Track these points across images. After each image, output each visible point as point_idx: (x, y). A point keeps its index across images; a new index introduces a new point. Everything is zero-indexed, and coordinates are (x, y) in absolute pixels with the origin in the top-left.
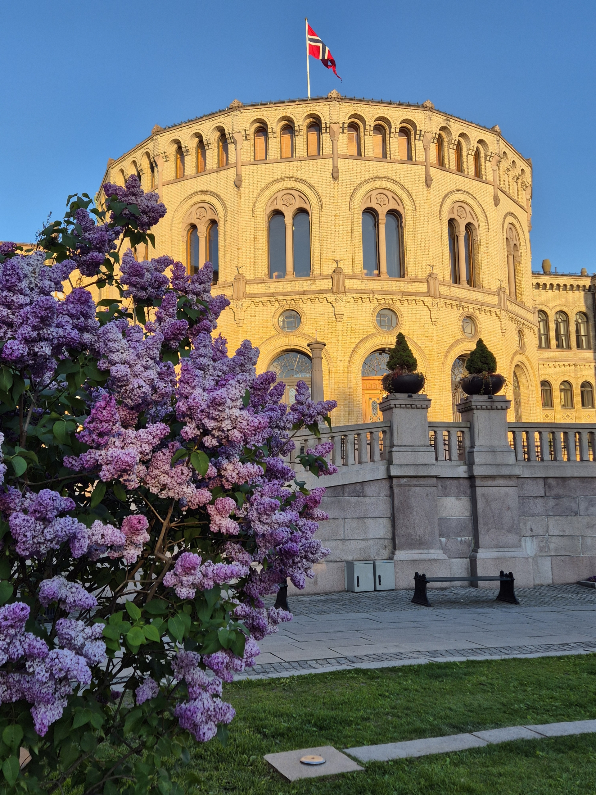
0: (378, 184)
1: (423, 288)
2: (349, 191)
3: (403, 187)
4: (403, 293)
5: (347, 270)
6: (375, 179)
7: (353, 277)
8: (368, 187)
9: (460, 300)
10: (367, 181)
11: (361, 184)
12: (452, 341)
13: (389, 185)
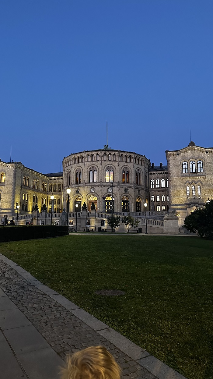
0: (92, 166)
1: (99, 184)
2: (87, 168)
3: (96, 166)
4: (95, 185)
5: (86, 182)
6: (91, 165)
7: (87, 183)
8: (90, 167)
9: (107, 185)
10: (90, 166)
11: (89, 167)
12: (105, 193)
13: (94, 166)
